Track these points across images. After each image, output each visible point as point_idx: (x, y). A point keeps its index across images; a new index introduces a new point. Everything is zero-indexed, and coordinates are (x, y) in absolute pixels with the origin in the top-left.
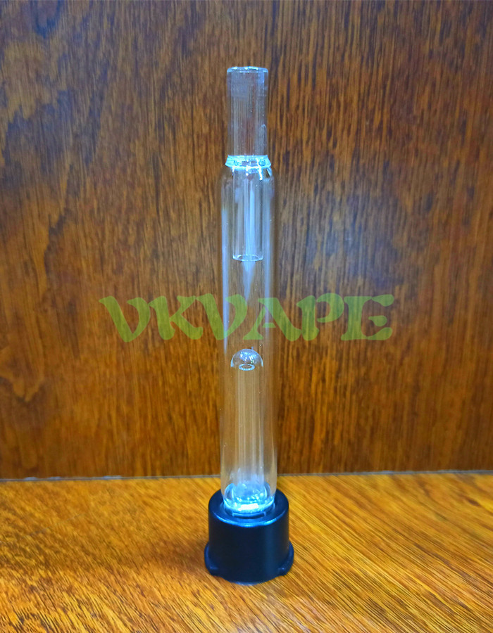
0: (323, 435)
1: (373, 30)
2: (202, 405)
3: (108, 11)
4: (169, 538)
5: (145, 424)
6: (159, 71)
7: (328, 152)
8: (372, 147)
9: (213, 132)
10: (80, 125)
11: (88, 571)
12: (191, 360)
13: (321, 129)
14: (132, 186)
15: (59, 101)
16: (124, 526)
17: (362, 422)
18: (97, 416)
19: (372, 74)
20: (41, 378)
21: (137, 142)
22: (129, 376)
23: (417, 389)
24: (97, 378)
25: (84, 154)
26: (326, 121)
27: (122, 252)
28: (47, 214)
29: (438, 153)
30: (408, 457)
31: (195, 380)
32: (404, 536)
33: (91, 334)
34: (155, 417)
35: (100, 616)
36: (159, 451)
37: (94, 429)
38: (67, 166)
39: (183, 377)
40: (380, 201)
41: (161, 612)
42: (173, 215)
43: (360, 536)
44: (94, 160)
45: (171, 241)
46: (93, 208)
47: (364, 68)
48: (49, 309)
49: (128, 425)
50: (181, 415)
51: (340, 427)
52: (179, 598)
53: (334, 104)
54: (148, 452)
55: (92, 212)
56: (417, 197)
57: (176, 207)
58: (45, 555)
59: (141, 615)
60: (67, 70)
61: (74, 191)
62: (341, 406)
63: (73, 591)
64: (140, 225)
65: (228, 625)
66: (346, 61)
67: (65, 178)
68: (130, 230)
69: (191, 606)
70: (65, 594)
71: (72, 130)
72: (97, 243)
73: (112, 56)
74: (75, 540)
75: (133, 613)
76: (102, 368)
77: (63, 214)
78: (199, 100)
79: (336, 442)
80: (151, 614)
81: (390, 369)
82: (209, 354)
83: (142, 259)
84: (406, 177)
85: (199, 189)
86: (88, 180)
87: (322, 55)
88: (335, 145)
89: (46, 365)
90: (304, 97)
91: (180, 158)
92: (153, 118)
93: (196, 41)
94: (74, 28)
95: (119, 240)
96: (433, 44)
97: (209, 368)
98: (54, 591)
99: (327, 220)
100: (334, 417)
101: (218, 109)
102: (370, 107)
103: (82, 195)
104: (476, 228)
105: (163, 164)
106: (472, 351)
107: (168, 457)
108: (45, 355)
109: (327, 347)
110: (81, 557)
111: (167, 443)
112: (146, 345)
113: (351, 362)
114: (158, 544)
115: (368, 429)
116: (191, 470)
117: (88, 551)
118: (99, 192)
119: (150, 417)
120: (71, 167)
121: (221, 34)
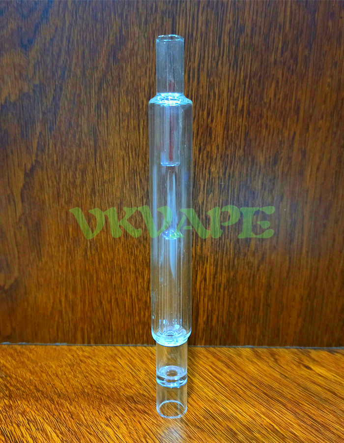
0: (205, 318)
1: (237, 46)
2: (123, 295)
3: (67, 34)
4: (94, 383)
5: (84, 307)
6: (98, 72)
7: (208, 125)
8: (237, 122)
9: (132, 112)
10: (47, 106)
11: (37, 402)
12: (115, 264)
13: (203, 110)
14: (79, 146)
15: (34, 91)
16: (65, 374)
17: (232, 310)
18: (52, 301)
19: (236, 75)
20: (16, 274)
21: (83, 118)
22: (74, 274)
23: (269, 287)
24: (53, 274)
25: (49, 125)
26: (206, 105)
27: (71, 189)
28: (23, 164)
29: (281, 126)
30: (264, 336)
31: (118, 278)
32: (256, 387)
33: (50, 244)
34: (91, 303)
35: (41, 430)
36: (93, 326)
37: (49, 310)
38: (38, 133)
39: (110, 276)
40: (243, 158)
41: (83, 429)
42: (106, 166)
43: (226, 386)
44: (55, 129)
45: (104, 183)
46: (54, 161)
47: (231, 71)
48: (23, 227)
49: (73, 307)
50: (108, 301)
51: (216, 313)
52: (96, 421)
53: (212, 94)
54: (86, 327)
55: (53, 162)
56: (267, 156)
57: (108, 161)
58: (10, 391)
59: (69, 431)
60: (39, 71)
61: (42, 149)
62: (217, 298)
63: (25, 414)
64: (84, 172)
65: (127, 439)
66: (220, 67)
67: (36, 141)
68: (77, 175)
69: (104, 426)
70: (20, 415)
71: (42, 109)
72: (55, 183)
73: (68, 62)
74: (31, 383)
75: (63, 429)
76: (57, 267)
77: (34, 164)
78: (124, 91)
79: (214, 323)
80: (76, 430)
81: (250, 273)
82: (128, 260)
83: (84, 194)
84: (260, 143)
85: (123, 149)
86: (51, 142)
87: (203, 62)
88: (212, 121)
89: (19, 265)
90: (192, 90)
91: (110, 128)
92: (94, 103)
93: (122, 53)
94: (45, 45)
95: (69, 181)
96: (277, 55)
97: (127, 269)
98: (13, 413)
99: (207, 170)
100: (212, 306)
101: (136, 97)
102: (235, 95)
103: (47, 152)
104: (308, 177)
105: (100, 132)
106: (307, 262)
107: (99, 330)
108: (19, 258)
109: (208, 257)
110: (34, 393)
111: (99, 320)
112: (86, 253)
113: (224, 267)
114: (87, 386)
115: (236, 315)
116: (115, 340)
117: (39, 389)
118: (57, 150)
119: (87, 302)
120: (40, 133)
121: (139, 49)
